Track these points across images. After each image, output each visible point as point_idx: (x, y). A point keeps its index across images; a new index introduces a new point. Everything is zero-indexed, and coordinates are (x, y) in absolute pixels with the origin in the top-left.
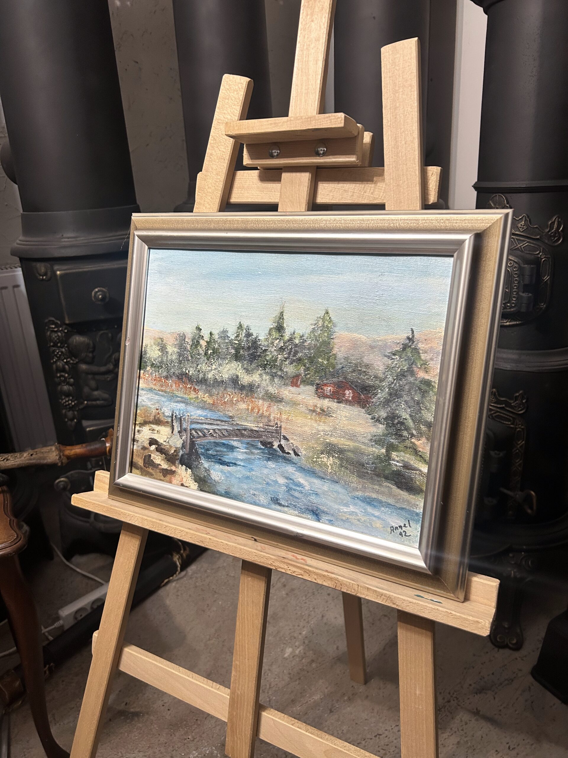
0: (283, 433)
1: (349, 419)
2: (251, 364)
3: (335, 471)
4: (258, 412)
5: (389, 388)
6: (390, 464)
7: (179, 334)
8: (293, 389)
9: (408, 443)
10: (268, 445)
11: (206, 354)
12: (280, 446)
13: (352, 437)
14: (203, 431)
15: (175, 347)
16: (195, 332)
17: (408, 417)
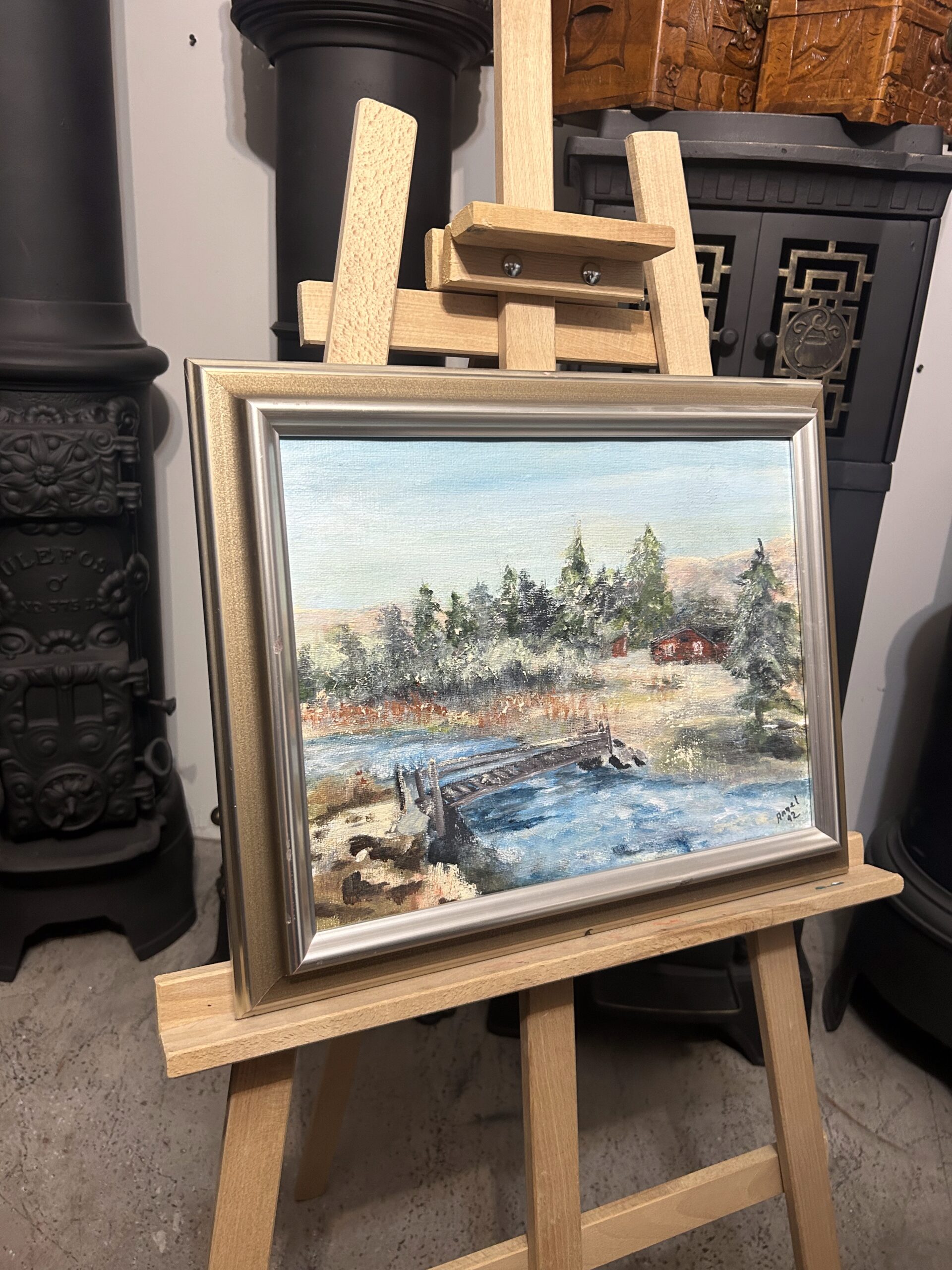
0: (614, 736)
1: (704, 684)
2: (540, 636)
3: (698, 767)
4: (566, 715)
5: (746, 626)
6: (763, 730)
7: (385, 610)
8: (617, 661)
9: (779, 695)
10: (592, 765)
11: (449, 637)
12: (614, 760)
13: (712, 709)
14: (468, 782)
15: (378, 637)
16: (420, 598)
17: (773, 659)
